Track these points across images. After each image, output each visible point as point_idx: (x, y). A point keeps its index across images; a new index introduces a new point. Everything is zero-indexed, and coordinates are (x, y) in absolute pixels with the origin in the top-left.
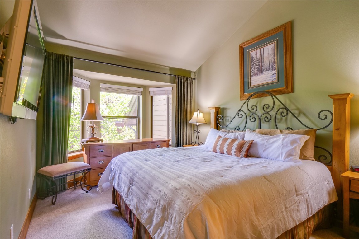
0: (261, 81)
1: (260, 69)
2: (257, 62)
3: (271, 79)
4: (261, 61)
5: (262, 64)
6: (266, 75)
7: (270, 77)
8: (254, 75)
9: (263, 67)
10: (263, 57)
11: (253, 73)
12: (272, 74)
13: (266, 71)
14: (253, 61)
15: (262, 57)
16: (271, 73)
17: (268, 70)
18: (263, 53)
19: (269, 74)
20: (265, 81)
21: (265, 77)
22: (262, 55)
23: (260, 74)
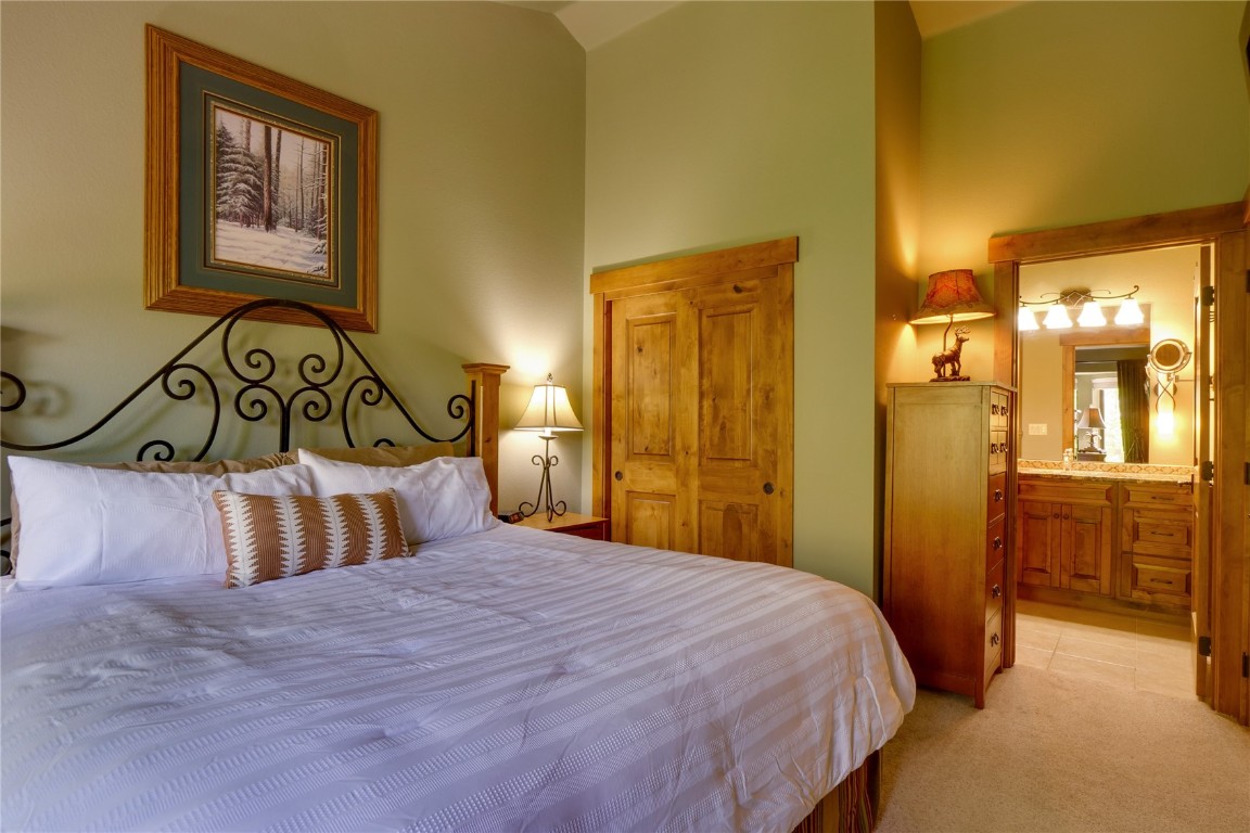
0: (265, 258)
1: (262, 206)
2: (251, 169)
3: (310, 266)
4: (270, 178)
5: (270, 192)
6: (286, 242)
7: (305, 255)
8: (231, 216)
9: (276, 203)
10: (277, 166)
11: (227, 207)
12: (311, 248)
13: (290, 225)
14: (227, 153)
15: (274, 165)
16: (311, 244)
17: (297, 226)
18: (278, 150)
19: (299, 241)
20: (284, 262)
21: (284, 247)
22: (274, 157)
23: (263, 227)
